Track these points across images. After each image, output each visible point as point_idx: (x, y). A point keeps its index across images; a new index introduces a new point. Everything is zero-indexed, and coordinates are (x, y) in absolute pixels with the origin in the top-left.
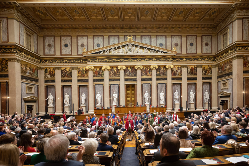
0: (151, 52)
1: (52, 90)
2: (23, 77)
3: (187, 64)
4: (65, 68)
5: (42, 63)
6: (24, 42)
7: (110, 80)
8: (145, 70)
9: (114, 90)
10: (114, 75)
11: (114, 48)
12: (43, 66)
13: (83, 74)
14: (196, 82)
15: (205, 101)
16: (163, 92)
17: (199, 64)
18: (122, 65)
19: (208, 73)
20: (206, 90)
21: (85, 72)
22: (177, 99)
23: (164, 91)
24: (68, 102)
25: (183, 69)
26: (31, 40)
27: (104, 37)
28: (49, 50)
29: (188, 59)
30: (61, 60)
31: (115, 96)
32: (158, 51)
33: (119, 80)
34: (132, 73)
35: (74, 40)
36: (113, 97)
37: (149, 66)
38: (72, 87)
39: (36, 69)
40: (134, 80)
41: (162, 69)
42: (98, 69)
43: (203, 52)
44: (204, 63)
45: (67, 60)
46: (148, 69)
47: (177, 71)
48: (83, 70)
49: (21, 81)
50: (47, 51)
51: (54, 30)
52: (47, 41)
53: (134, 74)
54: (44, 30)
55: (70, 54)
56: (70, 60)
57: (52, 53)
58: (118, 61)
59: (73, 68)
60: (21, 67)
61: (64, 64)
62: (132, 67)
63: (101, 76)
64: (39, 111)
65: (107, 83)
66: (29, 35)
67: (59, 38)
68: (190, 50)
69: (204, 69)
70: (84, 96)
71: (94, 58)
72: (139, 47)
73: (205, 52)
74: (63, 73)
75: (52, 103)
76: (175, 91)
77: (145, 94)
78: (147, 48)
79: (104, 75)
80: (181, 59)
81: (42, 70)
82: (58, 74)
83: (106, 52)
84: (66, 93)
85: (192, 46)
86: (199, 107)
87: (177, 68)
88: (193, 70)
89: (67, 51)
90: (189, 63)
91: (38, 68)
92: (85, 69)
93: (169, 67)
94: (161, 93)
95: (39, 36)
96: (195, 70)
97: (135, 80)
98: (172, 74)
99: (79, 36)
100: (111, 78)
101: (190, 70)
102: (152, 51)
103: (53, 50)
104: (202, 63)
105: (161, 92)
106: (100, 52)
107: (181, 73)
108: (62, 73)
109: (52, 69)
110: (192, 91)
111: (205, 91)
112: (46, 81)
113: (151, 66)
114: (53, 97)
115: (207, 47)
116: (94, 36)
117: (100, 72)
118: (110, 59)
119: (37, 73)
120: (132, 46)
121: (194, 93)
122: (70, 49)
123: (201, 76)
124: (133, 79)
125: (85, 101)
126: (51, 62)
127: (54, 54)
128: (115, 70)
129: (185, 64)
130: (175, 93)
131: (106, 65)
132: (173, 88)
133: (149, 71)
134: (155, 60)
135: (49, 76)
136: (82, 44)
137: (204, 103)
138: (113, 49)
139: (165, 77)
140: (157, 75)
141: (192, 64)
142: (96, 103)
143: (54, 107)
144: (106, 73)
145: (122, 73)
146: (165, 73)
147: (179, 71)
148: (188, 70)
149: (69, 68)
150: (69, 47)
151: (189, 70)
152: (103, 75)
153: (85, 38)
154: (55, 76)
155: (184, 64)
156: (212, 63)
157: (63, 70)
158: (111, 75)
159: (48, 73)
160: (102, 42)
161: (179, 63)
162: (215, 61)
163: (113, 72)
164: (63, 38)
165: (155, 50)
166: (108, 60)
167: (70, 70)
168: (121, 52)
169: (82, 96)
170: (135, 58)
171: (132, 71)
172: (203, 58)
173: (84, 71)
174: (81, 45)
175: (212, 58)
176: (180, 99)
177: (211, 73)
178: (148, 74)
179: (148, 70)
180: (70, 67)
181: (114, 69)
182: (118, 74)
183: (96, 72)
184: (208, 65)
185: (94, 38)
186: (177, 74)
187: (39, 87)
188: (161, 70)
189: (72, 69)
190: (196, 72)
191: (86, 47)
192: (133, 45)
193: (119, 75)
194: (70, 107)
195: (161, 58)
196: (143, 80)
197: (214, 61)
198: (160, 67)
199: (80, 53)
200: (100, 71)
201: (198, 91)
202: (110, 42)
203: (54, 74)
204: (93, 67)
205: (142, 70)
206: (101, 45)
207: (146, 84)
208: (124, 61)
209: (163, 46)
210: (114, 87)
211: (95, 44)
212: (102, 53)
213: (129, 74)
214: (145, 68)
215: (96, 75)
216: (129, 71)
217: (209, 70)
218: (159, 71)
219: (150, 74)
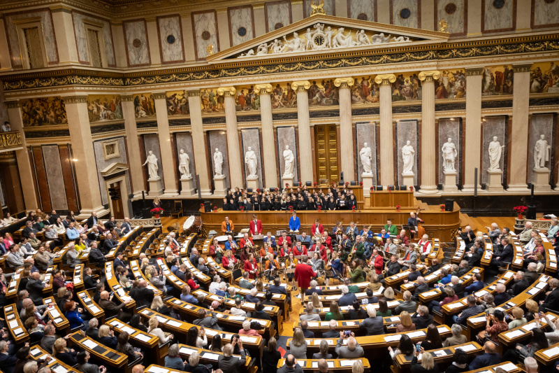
0: (374, 40)
1: (153, 142)
2: (94, 130)
3: (484, 62)
4: (173, 94)
5: (127, 85)
6: (86, 53)
7: (276, 117)
8: (361, 88)
9: (285, 140)
10: (284, 104)
11: (278, 39)
12: (130, 91)
13: (213, 103)
14: (509, 114)
15: (537, 168)
16: (410, 144)
17: (520, 59)
18: (301, 80)
19: (551, 86)
20: (541, 133)
21: (216, 101)
22: (450, 161)
23: (412, 141)
24: (188, 170)
25: (469, 79)
26: (100, 41)
27: (254, 8)
28: (137, 53)
29: (485, 48)
30: (164, 76)
31: (288, 155)
32: (393, 35)
33: (295, 115)
34: (326, 96)
35: (187, 23)
36: (283, 158)
37: (372, 78)
38: (193, 134)
39: (116, 103)
40: (332, 115)
41: (407, 83)
42: (246, 92)
43: (536, 23)
44: (538, 58)
45: (177, 74)
46: (368, 84)
47: (451, 85)
48: (211, 96)
49: (93, 138)
50: (132, 56)
51: (141, 5)
52: (130, 34)
53: (334, 98)
54: (122, 8)
55: (182, 59)
56: (183, 74)
57: (144, 60)
58: (292, 69)
59: (190, 93)
60: (89, 110)
61: (172, 85)
62: (326, 81)
63: (254, 108)
64: (134, 189)
65: (267, 124)
66: (93, 32)
67: (155, 23)
68: (494, 20)
69: (536, 75)
70: (219, 157)
71: (233, 69)
72: (342, 29)
73: (543, 23)
74: (171, 105)
75: (156, 173)
76: (447, 141)
77: (363, 150)
78: (362, 31)
79: (259, 104)
80: (464, 50)
81: (128, 100)
82: (161, 106)
83: (261, 50)
84: (182, 151)
85: (502, 7)
86: (514, 183)
87: (450, 75)
88: (501, 79)
89: (175, 53)
90: (488, 60)
91: (120, 99)
92: (215, 94)
93: (427, 77)
94: (405, 147)
95: (114, 24)
96: (506, 78)
97: (336, 113)
98: (436, 93)
99: (196, 13)
100: (277, 111)
101: (492, 79)
102: (379, 37)
103: (144, 52)
104: (531, 56)
105: (405, 144)
106: (246, 51)
107: (463, 91)
108: (168, 104)
109: (148, 96)
110: (495, 138)
111: (539, 138)
112: (140, 125)
113: (378, 77)
114: (156, 159)
115: (549, 5)
116: (229, 9)
117: (250, 99)
118: (271, 65)
119: (119, 110)
120: (322, 27)
121: (501, 145)
122: (181, 47)
123: (527, 97)
124: (330, 111)
125: (223, 166)
126: (144, 83)
127: (148, 62)
128: (286, 92)
129: (477, 63)
130: (445, 145)
131: (262, 82)
132: (441, 132)
133: (372, 88)
134: (387, 61)
135: (144, 114)
136: (205, 32)
137: (534, 171)
138: (276, 41)
139: (415, 102)
140: (394, 98)
141: (496, 64)
142: (246, 173)
143: (160, 180)
144: (265, 101)
145: (302, 98)
146: (415, 94)
147: (458, 84)
148: (484, 81)
149: (183, 93)
150: (178, 42)
151: (488, 79)
152: (257, 106)
153: (210, 16)
154: (155, 112)
155: (473, 63)
157: (170, 98)
158: (276, 104)
159: (141, 107)
160: (251, 23)
161: (456, 62)
163: (281, 97)
164: (161, 21)
165: (386, 34)
166: (267, 69)
167: (184, 98)
168: (297, 47)
169: (215, 157)
170: (332, 60)
171: (328, 91)
172: (534, 43)
173: (215, 98)
174: (203, 35)
176: (461, 161)
178: (369, 97)
179: (370, 86)
180: (184, 91)
181: (283, 88)
182: (294, 101)
183: (242, 99)
184: (552, 63)
185: (231, 14)
186: (450, 93)
187: (127, 138)
188: (405, 83)
189: (189, 96)
190: (509, 85)
191: (215, 39)
192: (326, 26)
193: (295, 103)
194: (192, 179)
195: (404, 54)
196: (356, 112)
198: (402, 75)
199: (202, 54)
200: (250, 95)
201: (513, 140)
202: (269, 19)
203: (153, 108)
204: (234, 89)
205: (352, 89)
206: (249, 29)
207: (364, 123)
208: (307, 69)
209: (411, 16)
210: (286, 133)
211: (235, 30)
212: (252, 54)
213: (319, 100)
214: (362, 83)
215: (242, 106)
216: (319, 91)
217: (553, 77)
218: (401, 88)
219: (375, 96)
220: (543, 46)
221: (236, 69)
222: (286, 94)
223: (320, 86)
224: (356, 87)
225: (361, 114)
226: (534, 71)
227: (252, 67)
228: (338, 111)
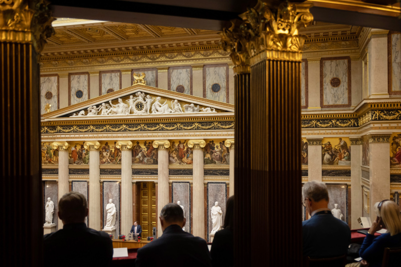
7: (103, 172)
9: (110, 195)
10: (110, 160)
11: (105, 103)
16: (218, 205)
17: (312, 134)
18: (124, 139)
19: (341, 159)
21: (52, 153)
27: (91, 75)
34: (148, 156)
42: (79, 148)
43: (325, 104)
44: (328, 134)
46: (184, 147)
53: (154, 158)
58: (117, 130)
63: (85, 162)
69: (327, 149)
71: (67, 126)
73: (331, 104)
83: (91, 111)
94: (214, 207)
97: (154, 172)
99: (42, 75)
100: (104, 167)
104: (321, 132)
106: (77, 112)
111: (334, 207)
113: (190, 142)
115: (335, 89)
116: (70, 74)
117: (81, 154)
118: (99, 125)
123: (319, 168)
124: (150, 170)
125: (54, 215)
128: (113, 150)
131: (91, 140)
133: (187, 151)
134: (198, 128)
136: (48, 92)
138: (103, 104)
140: (206, 162)
144: (94, 157)
145: (126, 156)
152: (87, 161)
153: (54, 79)
156: (349, 133)
158: (104, 160)
160: (87, 88)
162: (358, 126)
163: (109, 154)
166: (96, 128)
168: (120, 111)
169: (46, 206)
170: (152, 124)
171: (149, 151)
172: (323, 120)
174: (46, 95)
175: (349, 120)
177: (349, 159)
178: (185, 159)
179: (185, 150)
181: (111, 146)
182: (119, 158)
183: (75, 153)
184: (341, 139)
185: (71, 79)
188: (216, 148)
190: (305, 156)
191: (56, 99)
193: (120, 160)
195: (212, 122)
196: (172, 172)
197: (354, 126)
198: (213, 141)
200: (82, 151)
202: (103, 85)
204: (67, 144)
205: (169, 151)
206: (85, 92)
207: (179, 182)
208: (130, 131)
209: (221, 90)
210: (111, 188)
211: (73, 92)
212: (82, 115)
213: (141, 159)
214: (179, 146)
215: (74, 160)
216: (141, 151)
217: (342, 151)
218: (212, 153)
219: (190, 159)
220: (331, 123)
221: (69, 126)
222: (113, 151)
223: (143, 146)
224: (173, 149)
225: (177, 175)
226: (325, 145)
227: (83, 126)
228: (157, 170)
